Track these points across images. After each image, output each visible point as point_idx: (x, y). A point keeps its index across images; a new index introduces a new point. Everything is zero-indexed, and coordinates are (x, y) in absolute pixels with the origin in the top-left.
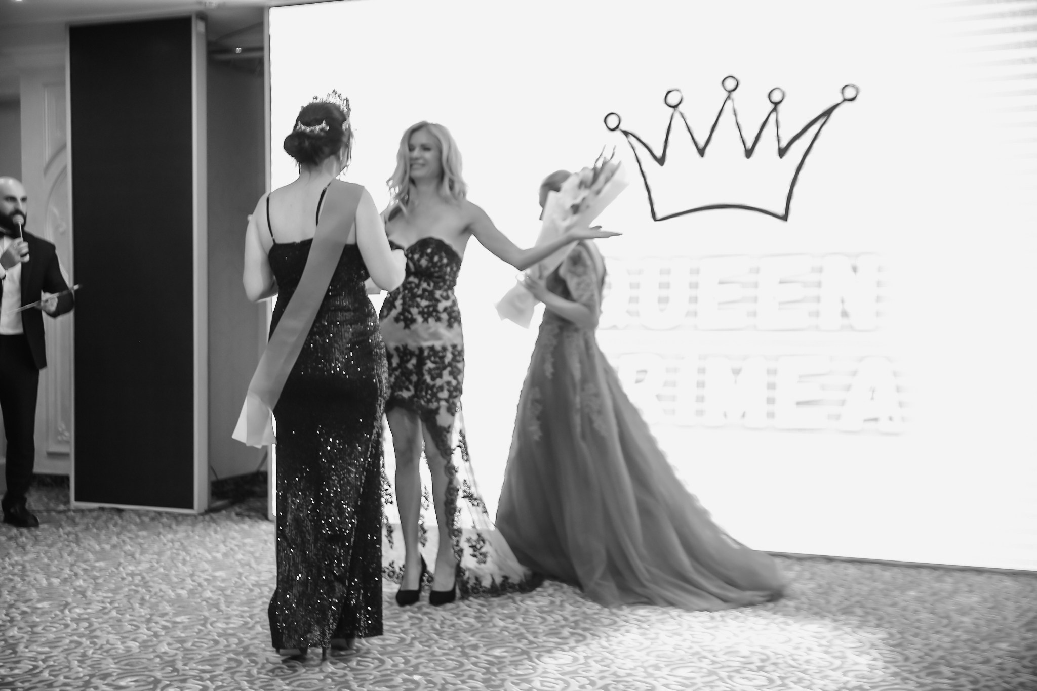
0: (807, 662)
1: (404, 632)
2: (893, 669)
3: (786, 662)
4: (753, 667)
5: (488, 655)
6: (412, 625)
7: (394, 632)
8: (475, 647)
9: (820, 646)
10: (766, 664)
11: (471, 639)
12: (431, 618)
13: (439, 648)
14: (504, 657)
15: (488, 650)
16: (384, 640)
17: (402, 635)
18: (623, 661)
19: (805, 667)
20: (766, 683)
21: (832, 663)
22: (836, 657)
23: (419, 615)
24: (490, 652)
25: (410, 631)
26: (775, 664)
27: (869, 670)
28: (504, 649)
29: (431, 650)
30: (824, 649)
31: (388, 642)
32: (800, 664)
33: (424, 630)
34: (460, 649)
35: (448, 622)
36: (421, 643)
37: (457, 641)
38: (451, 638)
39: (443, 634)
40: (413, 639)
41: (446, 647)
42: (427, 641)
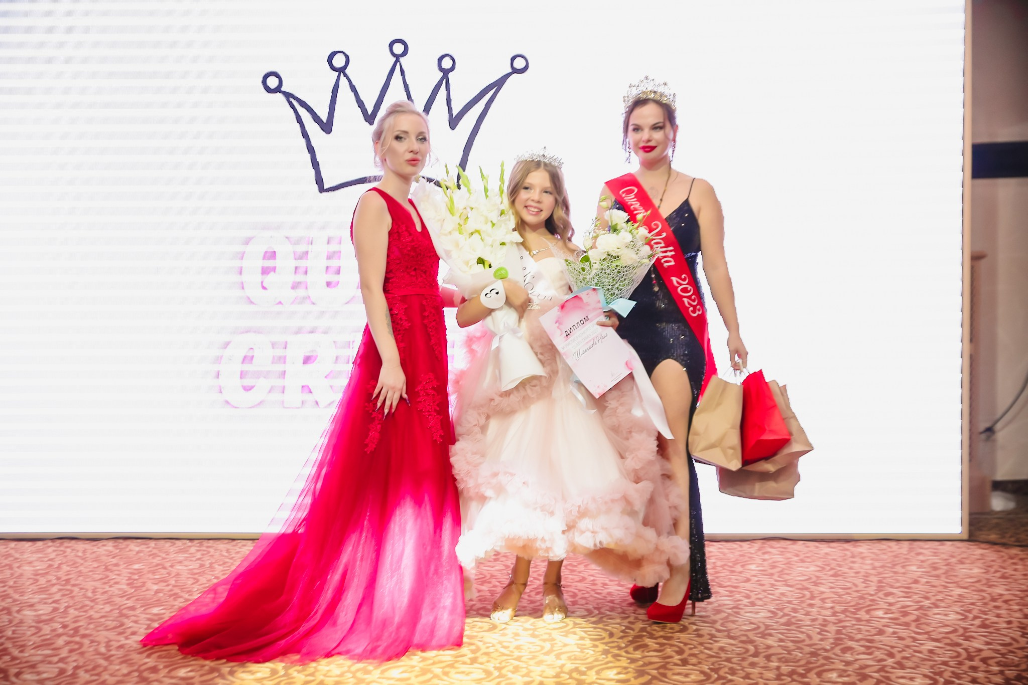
0: (518, 648)
1: (62, 660)
2: (602, 647)
3: (497, 650)
4: (465, 659)
5: (172, 678)
6: (71, 651)
7: (50, 663)
8: (154, 670)
9: (526, 629)
10: (478, 654)
11: (147, 660)
12: (92, 642)
13: (112, 675)
14: (192, 678)
15: (170, 671)
16: (39, 673)
17: (61, 665)
18: (327, 668)
19: (516, 654)
20: (483, 675)
21: (543, 648)
22: (544, 640)
23: (77, 639)
24: (173, 674)
25: (70, 659)
26: (487, 654)
27: (579, 650)
28: (189, 669)
29: (102, 679)
30: (531, 632)
31: (45, 676)
32: (512, 652)
33: (87, 655)
34: (136, 674)
35: (115, 644)
36: (87, 671)
37: (131, 665)
38: (122, 663)
39: (112, 658)
40: (76, 668)
41: (117, 673)
42: (94, 668)
